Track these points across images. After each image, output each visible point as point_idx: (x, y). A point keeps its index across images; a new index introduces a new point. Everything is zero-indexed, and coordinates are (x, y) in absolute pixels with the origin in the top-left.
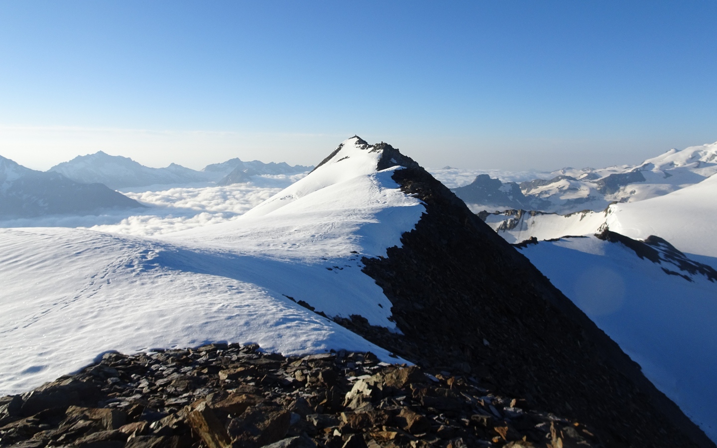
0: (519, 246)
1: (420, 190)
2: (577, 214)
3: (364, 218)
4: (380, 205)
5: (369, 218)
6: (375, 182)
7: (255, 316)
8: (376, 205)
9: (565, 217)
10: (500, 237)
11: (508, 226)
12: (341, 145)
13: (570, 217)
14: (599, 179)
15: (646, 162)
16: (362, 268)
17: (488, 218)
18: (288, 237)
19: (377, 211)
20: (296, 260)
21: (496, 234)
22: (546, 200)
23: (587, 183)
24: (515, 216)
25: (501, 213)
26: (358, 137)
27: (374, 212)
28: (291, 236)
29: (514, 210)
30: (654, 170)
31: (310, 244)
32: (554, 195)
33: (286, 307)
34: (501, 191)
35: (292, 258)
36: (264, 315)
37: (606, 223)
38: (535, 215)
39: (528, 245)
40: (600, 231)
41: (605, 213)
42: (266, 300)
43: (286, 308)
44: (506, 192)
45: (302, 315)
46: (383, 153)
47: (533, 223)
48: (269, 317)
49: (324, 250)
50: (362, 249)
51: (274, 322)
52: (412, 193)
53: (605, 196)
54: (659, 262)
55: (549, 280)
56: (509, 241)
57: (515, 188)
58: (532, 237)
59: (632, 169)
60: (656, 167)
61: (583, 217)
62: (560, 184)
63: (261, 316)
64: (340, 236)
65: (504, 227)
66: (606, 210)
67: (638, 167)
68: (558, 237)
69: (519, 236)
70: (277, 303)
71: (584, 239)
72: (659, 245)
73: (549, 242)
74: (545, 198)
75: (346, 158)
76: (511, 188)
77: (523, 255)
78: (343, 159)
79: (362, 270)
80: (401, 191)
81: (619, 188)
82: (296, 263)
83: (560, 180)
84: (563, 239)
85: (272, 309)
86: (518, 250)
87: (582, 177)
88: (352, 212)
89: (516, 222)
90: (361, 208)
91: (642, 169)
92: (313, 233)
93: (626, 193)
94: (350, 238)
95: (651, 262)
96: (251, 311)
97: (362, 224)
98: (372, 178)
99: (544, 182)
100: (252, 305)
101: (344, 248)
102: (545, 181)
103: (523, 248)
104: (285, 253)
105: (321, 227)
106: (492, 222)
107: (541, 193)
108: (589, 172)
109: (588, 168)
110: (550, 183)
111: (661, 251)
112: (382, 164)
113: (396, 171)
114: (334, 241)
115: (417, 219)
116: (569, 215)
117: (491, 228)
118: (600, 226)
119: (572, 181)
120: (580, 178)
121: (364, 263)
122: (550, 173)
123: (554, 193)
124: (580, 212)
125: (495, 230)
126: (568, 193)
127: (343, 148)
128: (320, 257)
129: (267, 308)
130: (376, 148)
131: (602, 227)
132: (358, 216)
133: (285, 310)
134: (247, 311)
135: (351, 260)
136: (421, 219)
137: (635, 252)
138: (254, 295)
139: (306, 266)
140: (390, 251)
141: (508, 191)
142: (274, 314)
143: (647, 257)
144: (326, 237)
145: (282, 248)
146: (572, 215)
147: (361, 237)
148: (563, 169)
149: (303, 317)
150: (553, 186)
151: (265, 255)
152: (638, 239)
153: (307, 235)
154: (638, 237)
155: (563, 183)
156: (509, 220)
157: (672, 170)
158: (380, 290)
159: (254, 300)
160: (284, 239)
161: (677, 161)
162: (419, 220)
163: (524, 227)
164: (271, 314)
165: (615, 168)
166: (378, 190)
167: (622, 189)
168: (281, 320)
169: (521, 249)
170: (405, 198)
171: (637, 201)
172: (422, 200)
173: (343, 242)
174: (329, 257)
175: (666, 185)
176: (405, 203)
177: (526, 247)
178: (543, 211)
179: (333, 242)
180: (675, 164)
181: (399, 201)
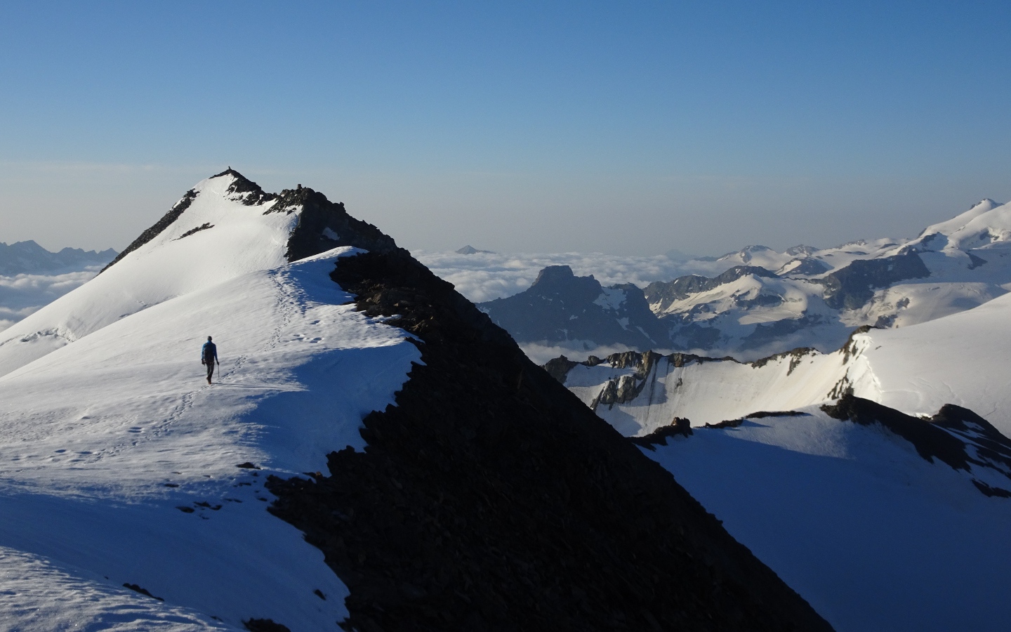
0: (649, 441)
1: (405, 306)
2: (779, 358)
3: (265, 381)
4: (305, 347)
5: (278, 379)
6: (288, 289)
7: (32, 615)
8: (293, 348)
9: (754, 366)
10: (602, 421)
11: (619, 394)
12: (192, 194)
13: (764, 367)
14: (827, 274)
15: (928, 233)
16: (268, 504)
17: (570, 375)
18: (68, 436)
19: (298, 363)
20: (98, 490)
21: (592, 414)
22: (707, 325)
23: (801, 283)
24: (635, 369)
25: (602, 361)
26: (235, 174)
27: (289, 364)
28: (75, 433)
29: (633, 353)
30: (948, 250)
31: (129, 449)
32: (725, 313)
33: (104, 591)
34: (601, 307)
35: (85, 486)
36: (56, 611)
37: (846, 379)
38: (682, 365)
39: (668, 439)
40: (834, 398)
41: (843, 355)
42: (50, 579)
43: (106, 594)
44: (612, 310)
45: (148, 605)
46: (302, 215)
47: (678, 385)
48: (67, 615)
49: (168, 464)
50: (266, 457)
51: (84, 625)
52: (385, 315)
53: (841, 313)
54: (968, 469)
55: (721, 522)
56: (624, 430)
57: (634, 298)
58: (678, 419)
59: (900, 249)
60: (952, 242)
61: (793, 365)
62: (740, 288)
63: (47, 613)
64: (205, 428)
65: (611, 398)
66: (846, 348)
67: (911, 243)
68: (738, 417)
69: (646, 419)
70: (80, 585)
71: (799, 418)
72: (966, 428)
73: (718, 431)
74: (704, 321)
75: (205, 227)
76: (623, 298)
77: (657, 465)
78: (197, 229)
79: (269, 510)
80: (358, 310)
81: (872, 294)
82: (97, 498)
83: (737, 277)
84: (749, 420)
85: (72, 598)
86: (646, 452)
87: (789, 268)
88: (233, 365)
89: (638, 383)
90: (256, 355)
91: (920, 248)
92: (134, 423)
93: (888, 304)
94: (232, 432)
95: (949, 468)
96: (20, 603)
97: (261, 396)
98: (279, 278)
99: (702, 283)
100: (20, 591)
101: (218, 455)
102: (704, 279)
103: (657, 446)
104: (66, 476)
105: (154, 405)
106: (582, 384)
107: (696, 309)
108: (804, 256)
109: (801, 246)
110: (716, 286)
111: (968, 439)
112: (300, 244)
113: (341, 260)
114: (190, 440)
115: (399, 378)
116: (761, 363)
117: (579, 400)
118: (833, 387)
119: (765, 279)
120: (785, 272)
121: (274, 492)
122: (713, 259)
123: (725, 309)
124: (787, 353)
125: (589, 403)
126: (758, 308)
127: (196, 203)
128: (160, 481)
129: (59, 596)
130: (284, 200)
131: (838, 389)
132: (248, 375)
133: (104, 597)
134: (10, 604)
135: (241, 484)
136: (409, 379)
137: (912, 446)
138: (18, 571)
139: (124, 504)
140: (335, 459)
141: (617, 307)
142: (79, 607)
143: (940, 457)
144: (169, 430)
145: (56, 464)
146: (769, 362)
147: (262, 427)
148: (744, 250)
149: (152, 610)
150: (722, 293)
151: (11, 481)
152: (919, 415)
153: (120, 428)
154: (919, 411)
155: (745, 284)
156: (622, 377)
157: (985, 251)
158: (317, 555)
159: (19, 581)
160: (57, 440)
161: (994, 229)
162: (405, 381)
163: (657, 394)
164: (72, 608)
165: (863, 247)
166: (296, 308)
167: (879, 297)
168: (100, 620)
169: (653, 449)
170: (367, 326)
171: (913, 323)
172: (411, 332)
173: (215, 441)
174: (183, 481)
175: (975, 284)
176: (369, 339)
177: (664, 443)
178: (700, 353)
179: (189, 443)
180: (990, 236)
181: (353, 334)
